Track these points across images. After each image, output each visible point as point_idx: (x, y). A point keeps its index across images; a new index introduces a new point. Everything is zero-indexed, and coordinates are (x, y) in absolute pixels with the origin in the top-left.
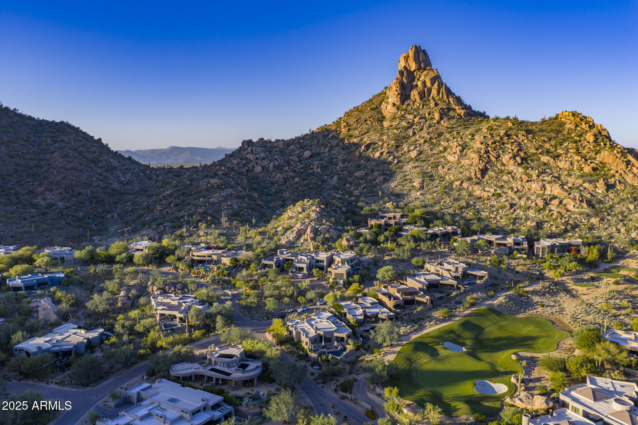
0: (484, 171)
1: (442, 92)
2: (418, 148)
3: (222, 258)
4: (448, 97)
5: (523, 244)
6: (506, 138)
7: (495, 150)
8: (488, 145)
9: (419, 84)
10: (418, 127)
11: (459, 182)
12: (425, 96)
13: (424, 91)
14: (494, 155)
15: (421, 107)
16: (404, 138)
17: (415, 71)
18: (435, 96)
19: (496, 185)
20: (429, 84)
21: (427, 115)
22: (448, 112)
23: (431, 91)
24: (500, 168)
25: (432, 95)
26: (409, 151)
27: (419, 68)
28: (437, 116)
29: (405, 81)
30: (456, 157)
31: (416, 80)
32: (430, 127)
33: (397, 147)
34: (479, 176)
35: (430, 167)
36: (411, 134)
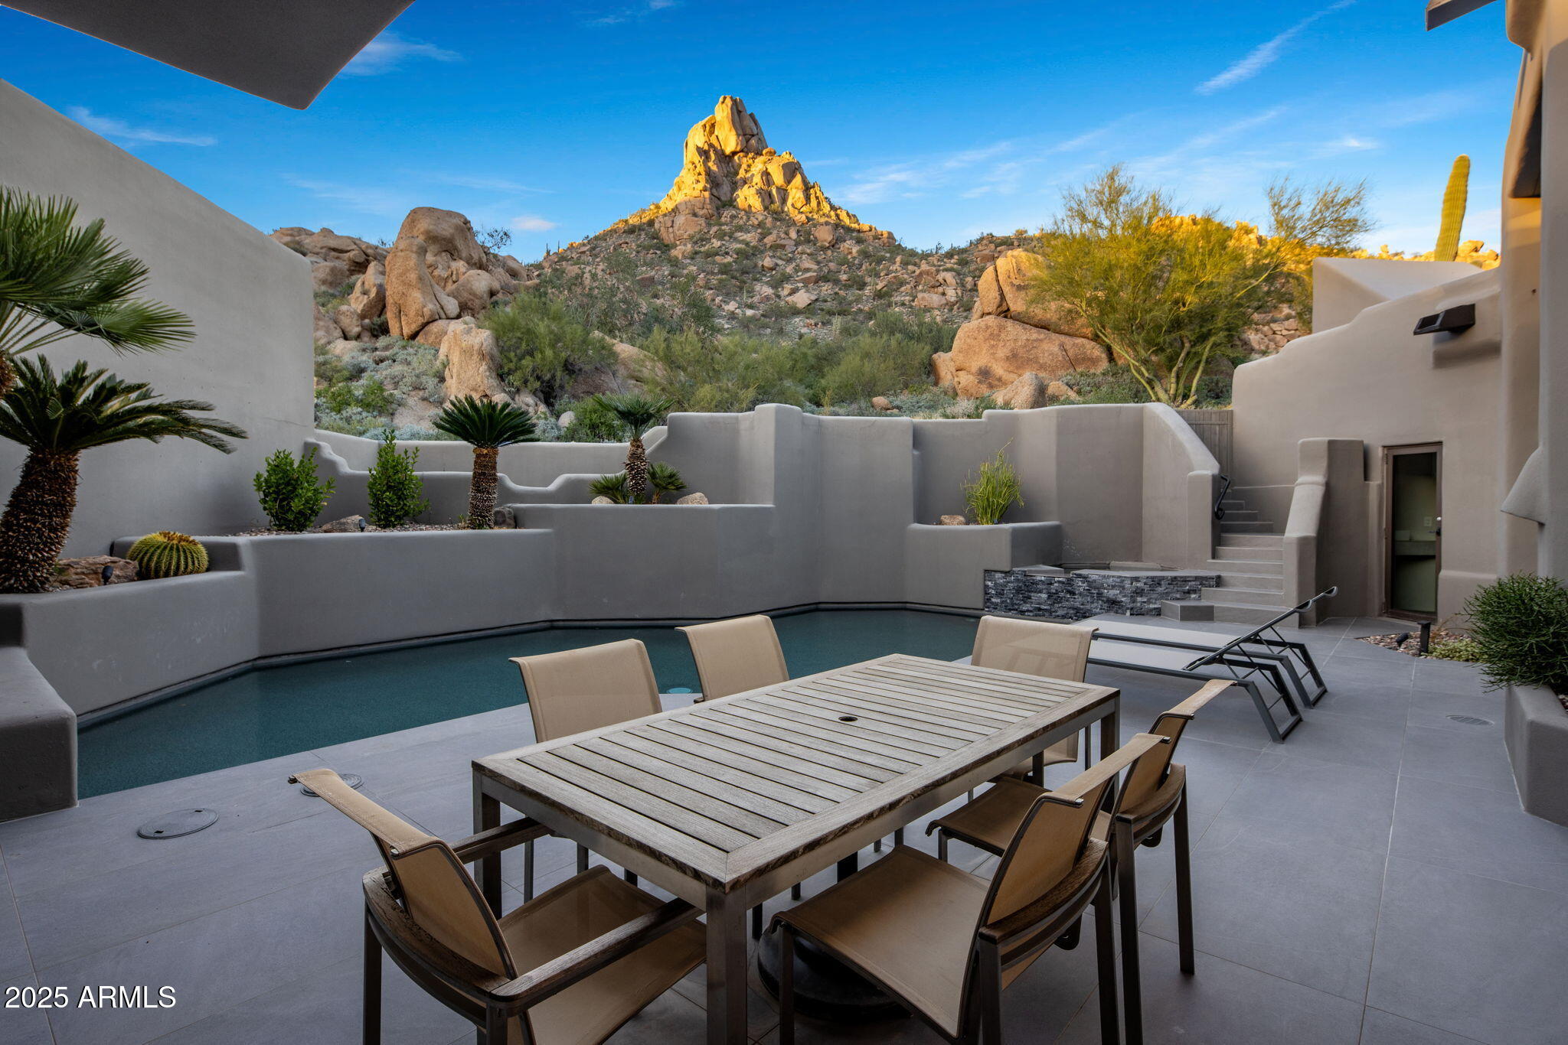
1: (817, 198)
2: (804, 290)
9: (753, 177)
10: (779, 254)
12: (774, 201)
13: (770, 192)
15: (769, 223)
17: (734, 153)
18: (799, 205)
21: (793, 236)
23: (787, 193)
25: (790, 202)
26: (778, 296)
27: (746, 149)
28: (824, 235)
31: (743, 170)
36: (767, 264)
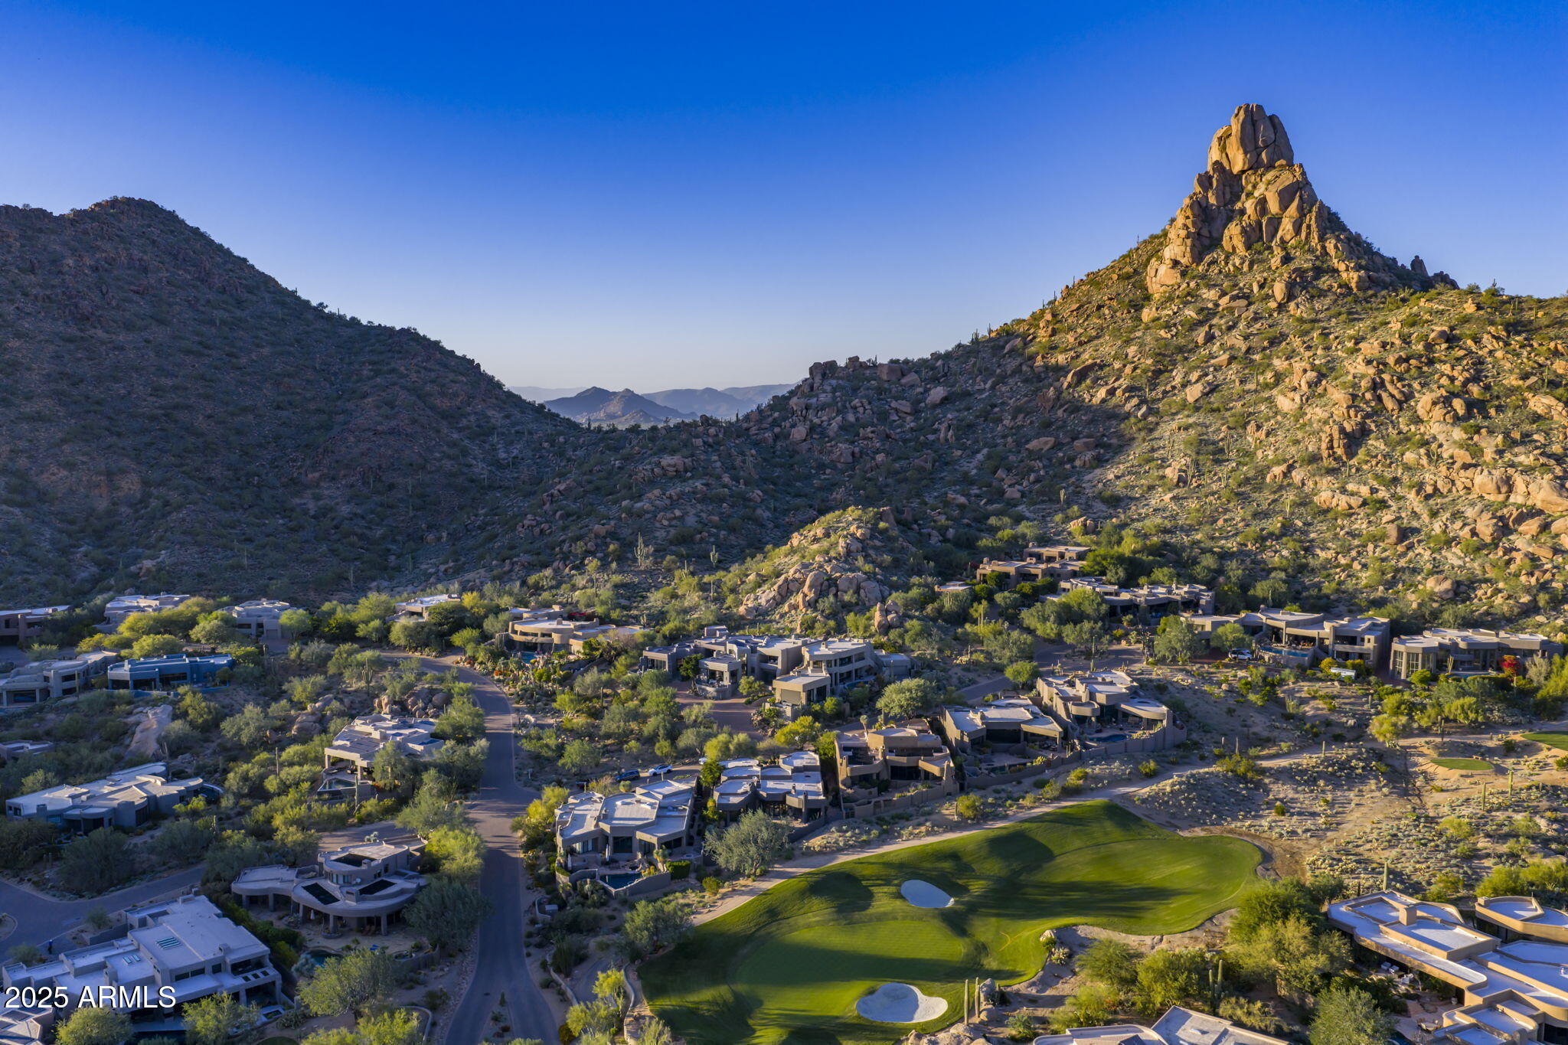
0: (1354, 440)
1: (1309, 227)
2: (1210, 377)
3: (572, 641)
4: (1322, 239)
5: (1363, 640)
6: (1444, 346)
7: (1400, 379)
8: (1385, 364)
9: (1249, 205)
10: (1223, 321)
11: (1283, 467)
12: (1261, 238)
13: (1260, 224)
14: (1395, 392)
15: (1245, 268)
16: (1180, 350)
17: (1243, 172)
18: (1288, 237)
19: (1377, 477)
20: (1273, 207)
21: (1256, 288)
22: (1317, 277)
23: (1279, 223)
24: (1405, 429)
25: (1279, 234)
26: (1184, 386)
27: (1255, 166)
28: (1279, 290)
29: (1212, 200)
30: (1297, 399)
31: (1243, 196)
32: (1256, 318)
33: (1158, 373)
34: (1340, 451)
35: (1224, 428)
36: (1201, 340)
